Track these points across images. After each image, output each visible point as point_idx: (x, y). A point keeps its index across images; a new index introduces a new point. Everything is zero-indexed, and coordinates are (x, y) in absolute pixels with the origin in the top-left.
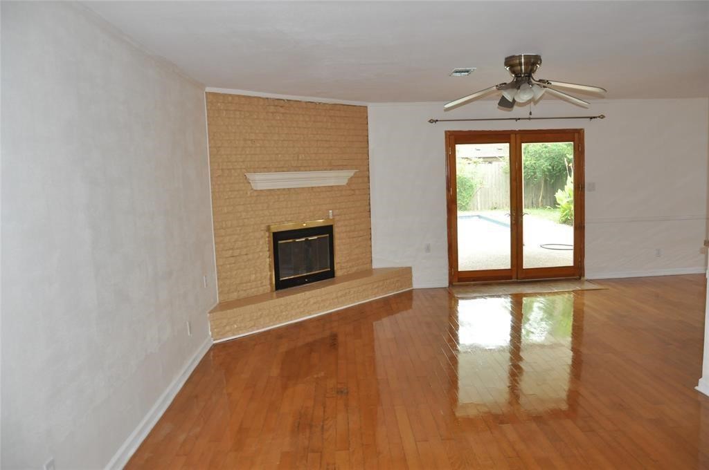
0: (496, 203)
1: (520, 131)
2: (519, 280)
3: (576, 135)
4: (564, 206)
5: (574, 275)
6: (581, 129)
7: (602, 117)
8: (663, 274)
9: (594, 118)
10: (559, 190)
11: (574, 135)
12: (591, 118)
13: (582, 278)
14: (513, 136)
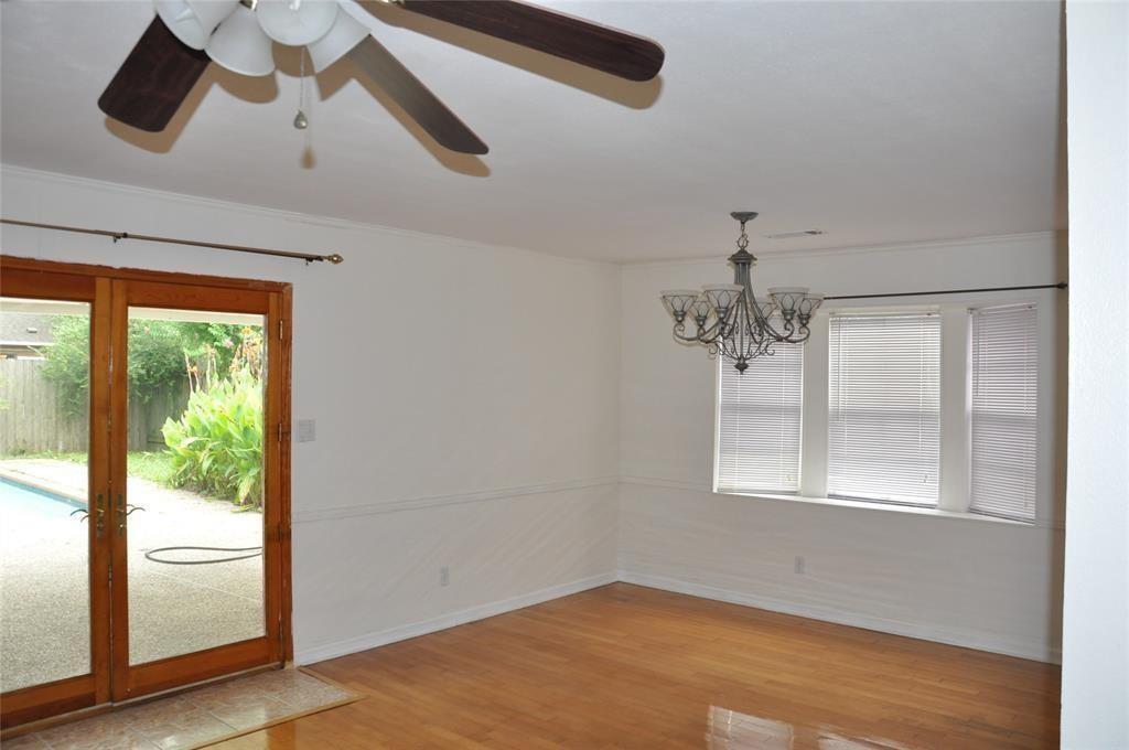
0: (24, 442)
1: (124, 270)
2: (115, 705)
3: (273, 297)
4: (180, 452)
5: (267, 660)
6: (286, 284)
7: (336, 259)
8: (453, 624)
9: (319, 258)
10: (169, 420)
11: (268, 299)
12: (310, 259)
13: (288, 666)
14: (102, 284)
